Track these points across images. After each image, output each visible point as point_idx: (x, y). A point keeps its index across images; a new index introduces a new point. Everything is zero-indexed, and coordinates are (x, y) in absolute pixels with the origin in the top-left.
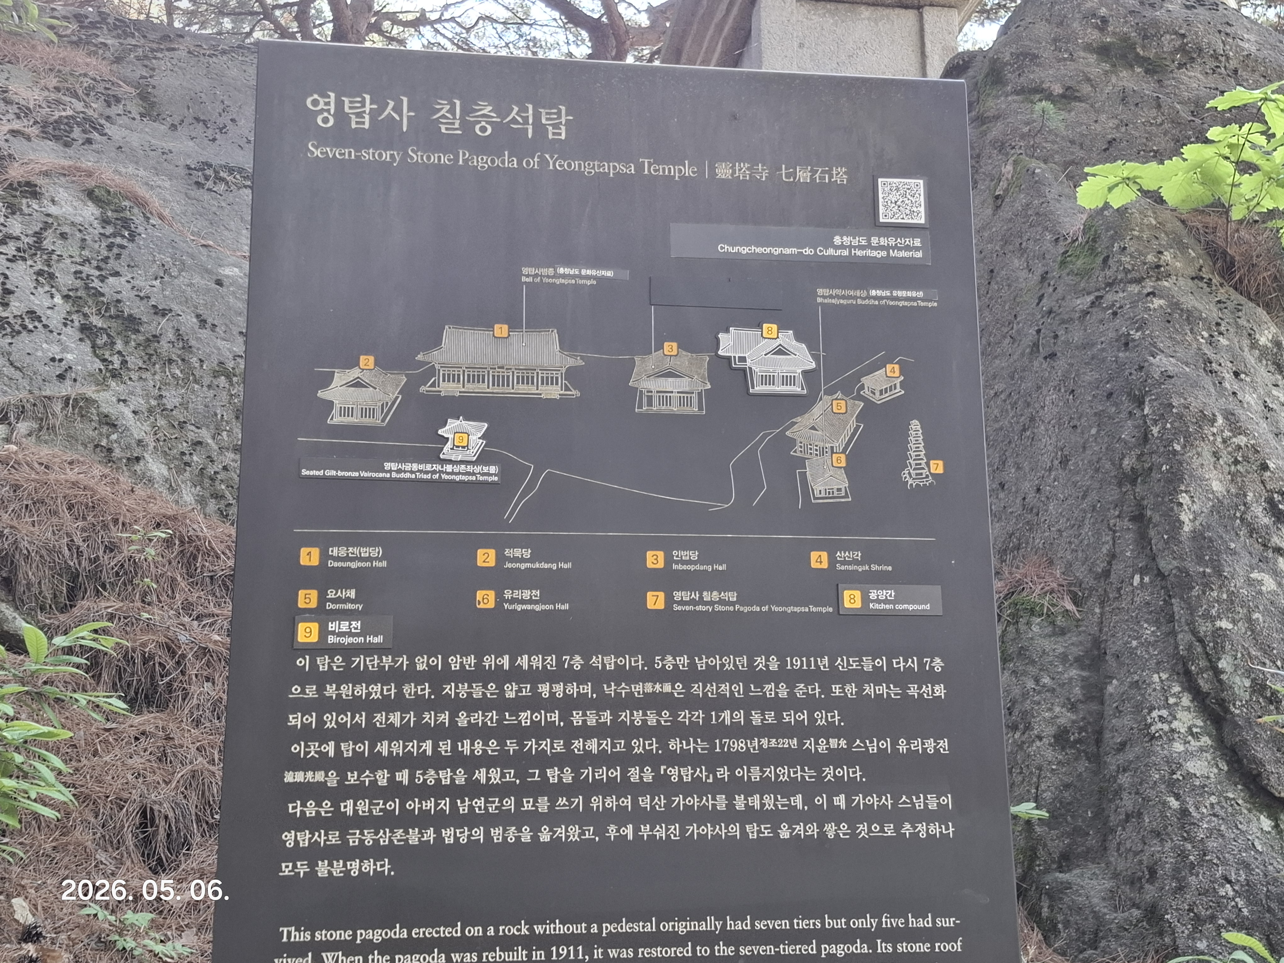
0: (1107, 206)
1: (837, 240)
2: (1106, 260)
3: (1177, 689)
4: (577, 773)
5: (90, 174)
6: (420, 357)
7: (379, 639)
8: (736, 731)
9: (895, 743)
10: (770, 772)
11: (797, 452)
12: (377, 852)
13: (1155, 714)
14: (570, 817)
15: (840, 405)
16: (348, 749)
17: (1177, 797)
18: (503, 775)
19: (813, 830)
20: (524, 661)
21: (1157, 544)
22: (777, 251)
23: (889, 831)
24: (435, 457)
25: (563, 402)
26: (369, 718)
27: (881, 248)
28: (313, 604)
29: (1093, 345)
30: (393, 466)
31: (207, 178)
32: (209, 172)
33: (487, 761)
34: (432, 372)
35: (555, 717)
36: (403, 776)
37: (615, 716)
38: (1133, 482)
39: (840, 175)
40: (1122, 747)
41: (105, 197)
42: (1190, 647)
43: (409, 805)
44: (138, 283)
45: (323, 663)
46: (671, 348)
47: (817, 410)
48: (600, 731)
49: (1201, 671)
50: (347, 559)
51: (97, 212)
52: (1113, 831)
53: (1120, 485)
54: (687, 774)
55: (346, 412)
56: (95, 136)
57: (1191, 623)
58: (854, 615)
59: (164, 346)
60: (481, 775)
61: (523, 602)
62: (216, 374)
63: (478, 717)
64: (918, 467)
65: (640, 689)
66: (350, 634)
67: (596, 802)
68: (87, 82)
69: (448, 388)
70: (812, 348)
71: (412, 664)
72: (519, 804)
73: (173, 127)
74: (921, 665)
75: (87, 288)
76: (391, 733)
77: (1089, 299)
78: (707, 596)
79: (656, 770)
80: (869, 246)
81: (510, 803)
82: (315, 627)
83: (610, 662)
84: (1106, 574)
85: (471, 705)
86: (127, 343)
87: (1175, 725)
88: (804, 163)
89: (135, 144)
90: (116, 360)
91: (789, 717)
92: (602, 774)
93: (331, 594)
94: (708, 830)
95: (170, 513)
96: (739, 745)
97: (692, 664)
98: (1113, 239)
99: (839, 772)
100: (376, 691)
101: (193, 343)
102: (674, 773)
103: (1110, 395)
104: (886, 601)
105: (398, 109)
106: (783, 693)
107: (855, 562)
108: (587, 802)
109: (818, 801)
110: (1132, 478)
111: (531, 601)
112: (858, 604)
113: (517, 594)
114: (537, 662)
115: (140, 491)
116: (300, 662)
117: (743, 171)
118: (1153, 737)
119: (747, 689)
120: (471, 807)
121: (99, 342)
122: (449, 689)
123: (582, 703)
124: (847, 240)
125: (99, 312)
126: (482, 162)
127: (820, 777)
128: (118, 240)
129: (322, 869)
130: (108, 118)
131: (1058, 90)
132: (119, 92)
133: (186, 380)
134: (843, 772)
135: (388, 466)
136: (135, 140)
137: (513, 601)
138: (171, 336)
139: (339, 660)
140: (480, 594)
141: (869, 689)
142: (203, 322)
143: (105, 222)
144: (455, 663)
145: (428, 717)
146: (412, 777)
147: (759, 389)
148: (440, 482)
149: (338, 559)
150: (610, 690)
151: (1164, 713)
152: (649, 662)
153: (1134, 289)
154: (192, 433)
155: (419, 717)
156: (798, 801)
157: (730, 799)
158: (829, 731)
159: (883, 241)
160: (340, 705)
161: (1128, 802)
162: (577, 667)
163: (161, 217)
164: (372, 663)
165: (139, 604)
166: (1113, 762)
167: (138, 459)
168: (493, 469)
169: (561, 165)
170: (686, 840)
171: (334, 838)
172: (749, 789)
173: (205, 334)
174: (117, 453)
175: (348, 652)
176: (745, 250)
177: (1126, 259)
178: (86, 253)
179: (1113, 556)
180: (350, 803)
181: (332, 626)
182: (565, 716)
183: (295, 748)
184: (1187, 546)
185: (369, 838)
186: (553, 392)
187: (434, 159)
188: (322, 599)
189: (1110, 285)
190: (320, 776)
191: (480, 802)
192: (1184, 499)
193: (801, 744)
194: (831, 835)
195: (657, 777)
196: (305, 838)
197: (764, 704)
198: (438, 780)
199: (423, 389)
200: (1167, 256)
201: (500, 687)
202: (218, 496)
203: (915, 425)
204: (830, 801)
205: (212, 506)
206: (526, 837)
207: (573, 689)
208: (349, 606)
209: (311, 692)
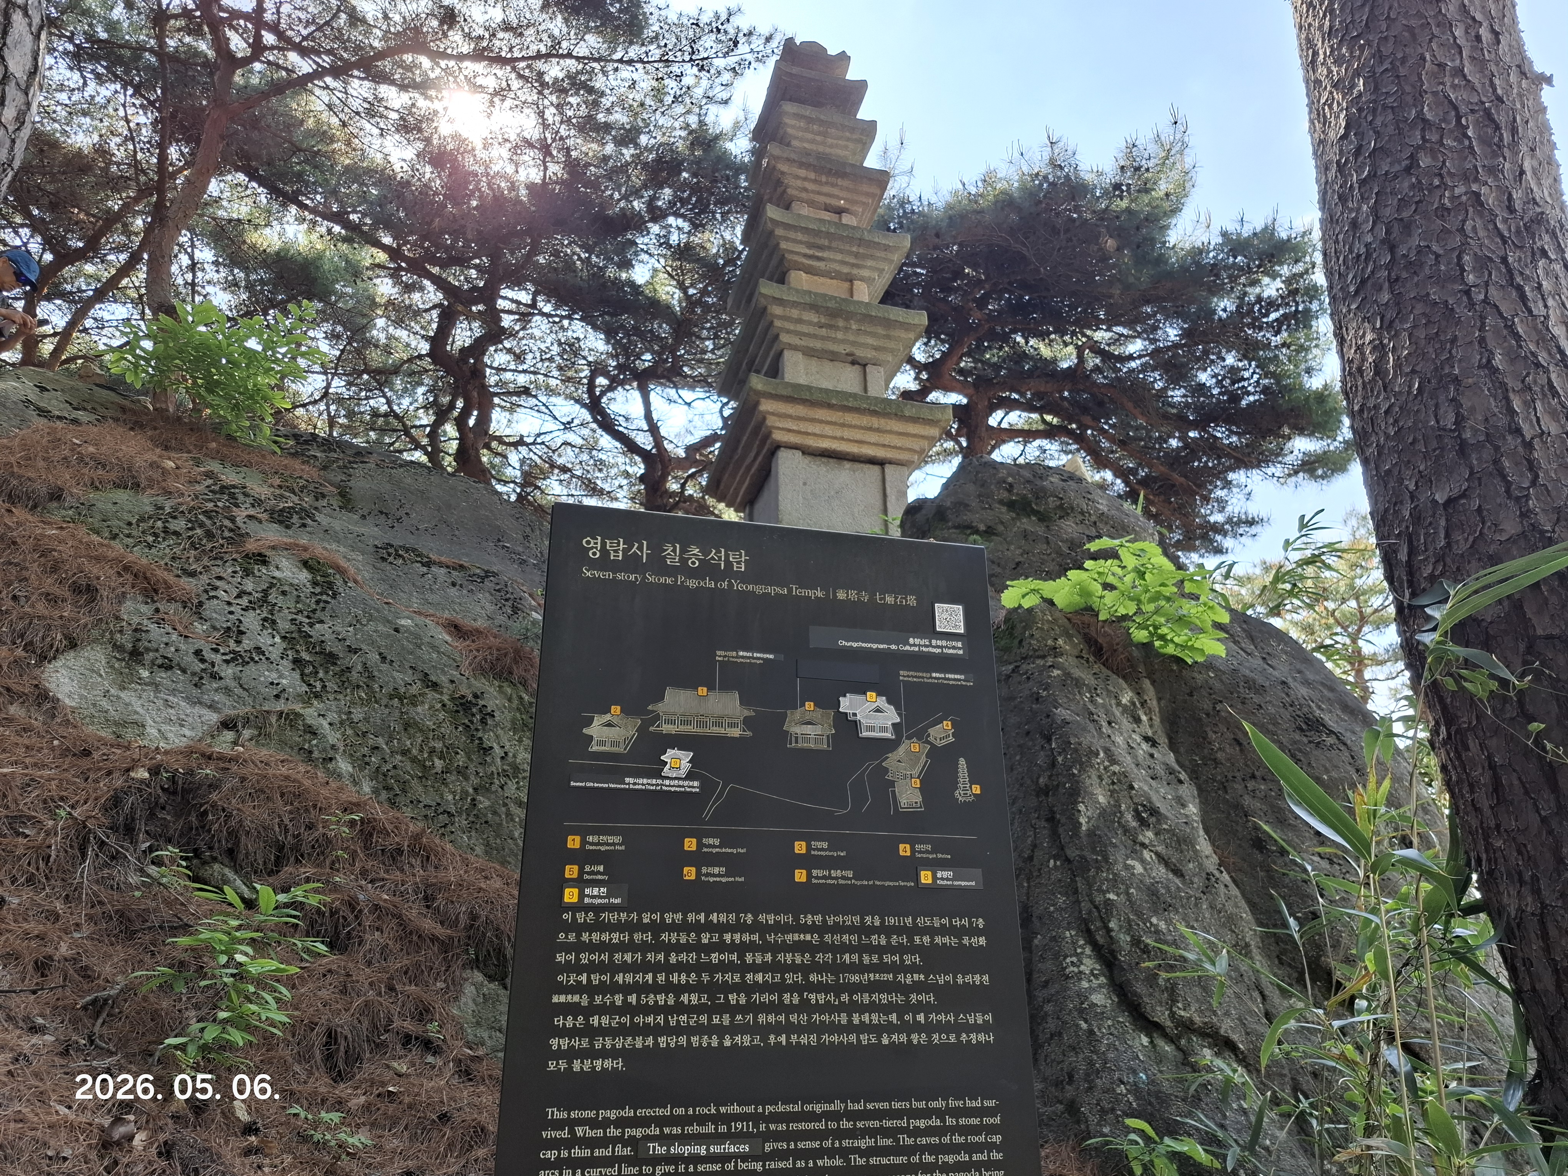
0: (1020, 606)
1: (911, 641)
2: (1021, 642)
3: (1081, 942)
4: (748, 997)
5: (306, 549)
6: (650, 708)
7: (618, 901)
8: (854, 968)
9: (955, 977)
10: (875, 997)
11: (889, 777)
12: (613, 1054)
13: (1068, 960)
14: (744, 1029)
15: (915, 747)
16: (596, 979)
17: (1086, 1021)
18: (699, 999)
19: (903, 1038)
20: (714, 917)
21: (1064, 839)
22: (875, 646)
23: (953, 1038)
24: (658, 774)
25: (741, 739)
26: (611, 957)
27: (938, 647)
28: (575, 876)
29: (1015, 698)
30: (631, 780)
31: (389, 555)
32: (391, 550)
33: (688, 988)
34: (657, 717)
35: (734, 957)
36: (633, 999)
37: (774, 957)
38: (1047, 795)
39: (912, 600)
40: (1046, 984)
41: (316, 566)
42: (1090, 912)
43: (636, 1020)
44: (338, 628)
45: (581, 917)
46: (809, 706)
47: (902, 750)
48: (764, 968)
49: (1098, 929)
50: (598, 844)
51: (310, 577)
52: (1042, 1046)
53: (1038, 796)
54: (821, 998)
55: (601, 743)
56: (309, 521)
57: (1090, 895)
58: (927, 888)
59: (354, 675)
60: (685, 998)
61: (714, 875)
62: (391, 697)
63: (683, 957)
64: (965, 789)
65: (790, 938)
66: (600, 897)
67: (762, 1018)
68: (302, 482)
69: (667, 728)
70: (898, 708)
71: (640, 919)
72: (710, 1019)
73: (363, 517)
74: (971, 923)
75: (300, 631)
76: (625, 968)
77: (1011, 667)
78: (834, 873)
79: (801, 995)
80: (931, 646)
81: (704, 1019)
82: (576, 891)
83: (771, 919)
84: (1031, 858)
85: (679, 948)
86: (327, 672)
87: (1082, 968)
88: (890, 592)
89: (338, 528)
90: (318, 685)
91: (887, 959)
92: (766, 998)
93: (587, 869)
94: (835, 1038)
95: (354, 800)
96: (855, 978)
97: (824, 921)
98: (1025, 628)
99: (920, 998)
100: (616, 937)
101: (376, 673)
102: (812, 997)
103: (1028, 733)
104: (947, 879)
105: (640, 548)
106: (883, 942)
107: (927, 852)
108: (755, 1018)
109: (907, 1017)
110: (1045, 791)
111: (719, 875)
112: (930, 881)
113: (710, 870)
114: (723, 918)
115: (333, 785)
116: (565, 916)
117: (853, 595)
118: (1067, 977)
119: (860, 939)
120: (678, 1021)
121: (306, 671)
122: (665, 937)
123: (752, 947)
124: (917, 641)
125: (307, 649)
126: (692, 584)
127: (908, 1001)
128: (324, 597)
129: (577, 1066)
130: (316, 508)
131: (982, 527)
132: (324, 490)
133: (369, 701)
134: (922, 997)
135: (627, 780)
136: (337, 525)
137: (708, 875)
138: (359, 667)
139: (591, 915)
140: (686, 869)
141: (938, 940)
142: (384, 659)
143: (315, 584)
144: (669, 918)
145: (650, 956)
146: (638, 999)
147: (865, 734)
148: (661, 791)
149: (592, 844)
150: (771, 938)
151: (1074, 959)
152: (796, 919)
153: (1040, 662)
154: (371, 740)
155: (644, 957)
156: (894, 1017)
157: (850, 1016)
158: (913, 969)
159: (939, 643)
160: (592, 948)
161: (1051, 1025)
162: (749, 922)
163: (356, 582)
164: (613, 917)
165: (328, 870)
166: (1041, 994)
167: (331, 759)
168: (696, 784)
169: (742, 587)
170: (821, 1045)
171: (585, 1043)
172: (862, 1009)
173: (385, 667)
174: (316, 754)
175: (598, 910)
176: (855, 645)
177: (1034, 642)
178: (299, 606)
179: (1034, 846)
180: (596, 1017)
181: (587, 891)
182: (741, 957)
183: (560, 978)
184: (1085, 840)
185: (608, 1043)
186: (736, 732)
187: (662, 580)
188: (581, 872)
189: (1025, 658)
190: (576, 998)
191: (684, 1018)
192: (1081, 807)
193: (895, 977)
194: (915, 1042)
195: (802, 1000)
196: (565, 1043)
197: (871, 949)
198: (656, 1002)
199: (651, 729)
200: (1060, 642)
201: (698, 936)
202: (388, 788)
203: (962, 761)
204: (914, 1018)
205: (384, 795)
206: (715, 1043)
207: (746, 937)
208: (599, 877)
209: (572, 937)
